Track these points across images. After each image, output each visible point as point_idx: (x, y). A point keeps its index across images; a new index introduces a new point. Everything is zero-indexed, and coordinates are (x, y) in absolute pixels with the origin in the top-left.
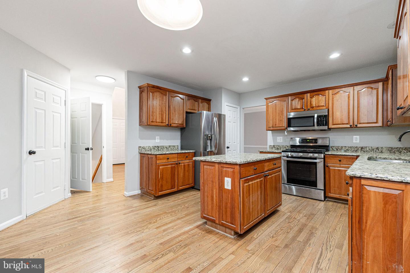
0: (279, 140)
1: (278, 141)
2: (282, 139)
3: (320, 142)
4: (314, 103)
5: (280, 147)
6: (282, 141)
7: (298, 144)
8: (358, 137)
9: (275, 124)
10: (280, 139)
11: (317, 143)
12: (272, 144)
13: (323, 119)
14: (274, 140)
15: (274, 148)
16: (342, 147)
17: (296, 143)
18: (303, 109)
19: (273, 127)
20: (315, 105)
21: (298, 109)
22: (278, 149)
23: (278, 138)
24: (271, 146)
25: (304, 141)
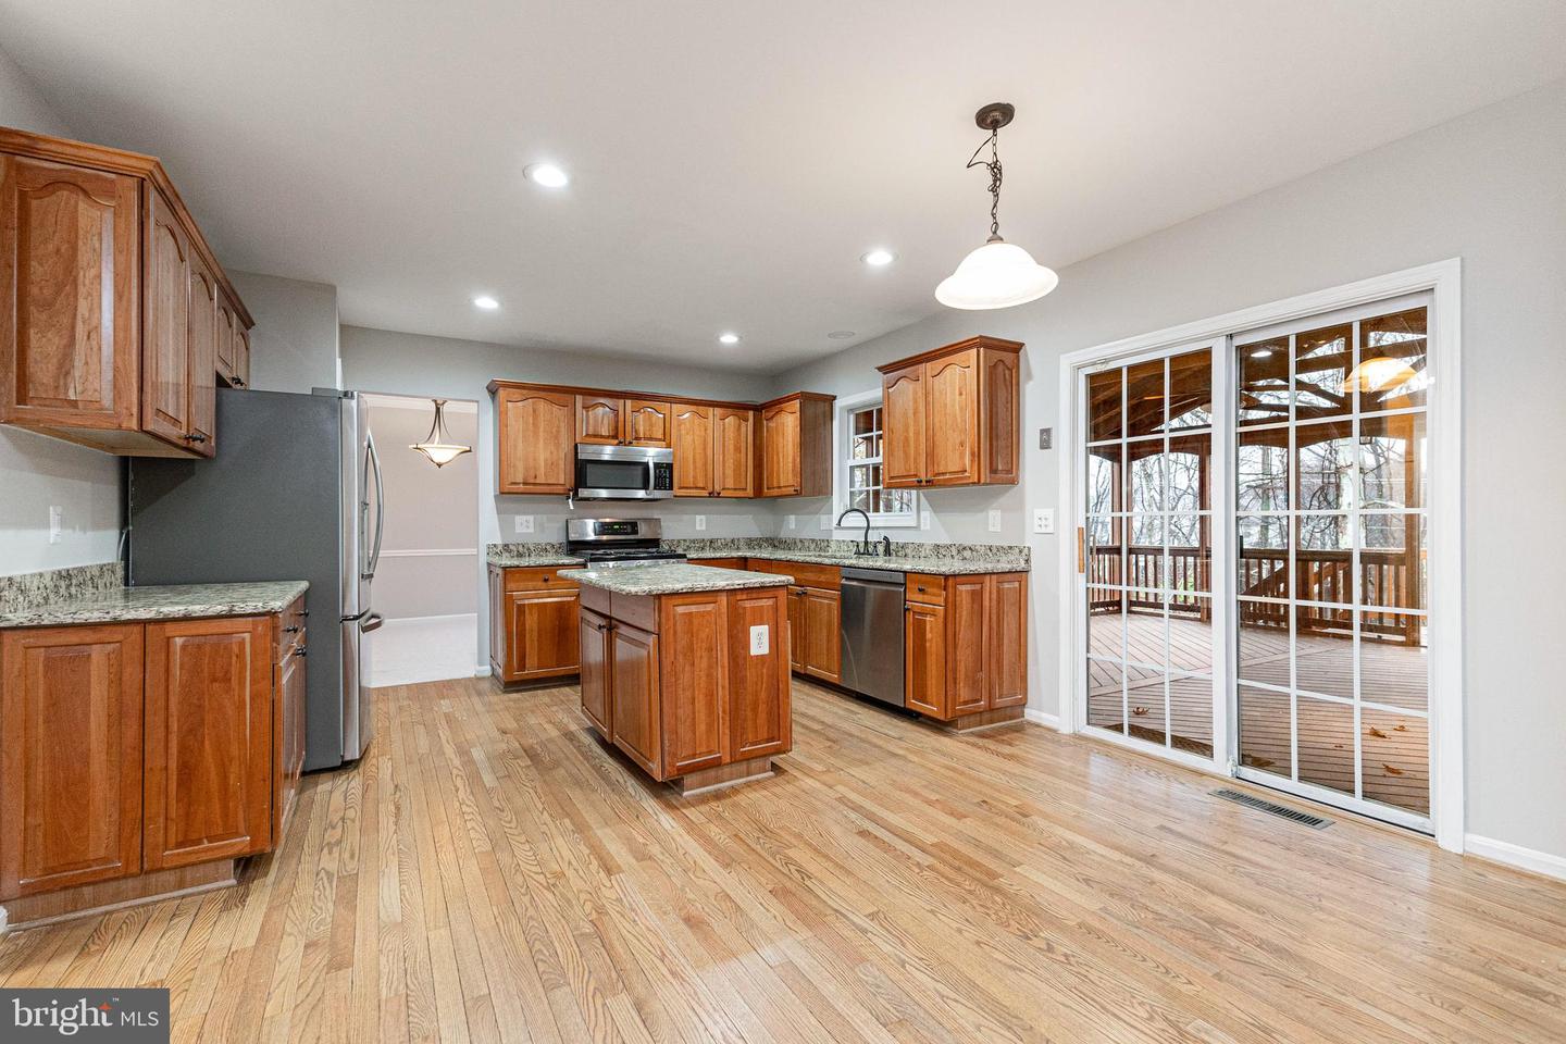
0: (522, 524)
1: (519, 530)
2: (531, 524)
3: (644, 532)
4: (641, 429)
5: (529, 549)
6: (531, 530)
7: (591, 537)
8: (703, 517)
9: (532, 474)
10: (525, 524)
11: (636, 533)
12: (499, 541)
13: (665, 472)
14: (505, 526)
15: (507, 554)
16: (679, 541)
17: (587, 535)
18: (617, 438)
19: (525, 484)
20: (644, 434)
21: (602, 437)
22: (520, 555)
23: (519, 519)
24: (495, 545)
25: (604, 528)
